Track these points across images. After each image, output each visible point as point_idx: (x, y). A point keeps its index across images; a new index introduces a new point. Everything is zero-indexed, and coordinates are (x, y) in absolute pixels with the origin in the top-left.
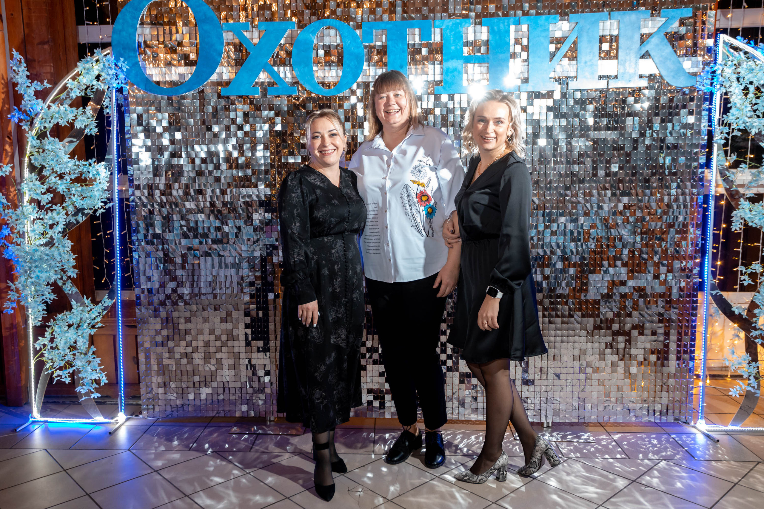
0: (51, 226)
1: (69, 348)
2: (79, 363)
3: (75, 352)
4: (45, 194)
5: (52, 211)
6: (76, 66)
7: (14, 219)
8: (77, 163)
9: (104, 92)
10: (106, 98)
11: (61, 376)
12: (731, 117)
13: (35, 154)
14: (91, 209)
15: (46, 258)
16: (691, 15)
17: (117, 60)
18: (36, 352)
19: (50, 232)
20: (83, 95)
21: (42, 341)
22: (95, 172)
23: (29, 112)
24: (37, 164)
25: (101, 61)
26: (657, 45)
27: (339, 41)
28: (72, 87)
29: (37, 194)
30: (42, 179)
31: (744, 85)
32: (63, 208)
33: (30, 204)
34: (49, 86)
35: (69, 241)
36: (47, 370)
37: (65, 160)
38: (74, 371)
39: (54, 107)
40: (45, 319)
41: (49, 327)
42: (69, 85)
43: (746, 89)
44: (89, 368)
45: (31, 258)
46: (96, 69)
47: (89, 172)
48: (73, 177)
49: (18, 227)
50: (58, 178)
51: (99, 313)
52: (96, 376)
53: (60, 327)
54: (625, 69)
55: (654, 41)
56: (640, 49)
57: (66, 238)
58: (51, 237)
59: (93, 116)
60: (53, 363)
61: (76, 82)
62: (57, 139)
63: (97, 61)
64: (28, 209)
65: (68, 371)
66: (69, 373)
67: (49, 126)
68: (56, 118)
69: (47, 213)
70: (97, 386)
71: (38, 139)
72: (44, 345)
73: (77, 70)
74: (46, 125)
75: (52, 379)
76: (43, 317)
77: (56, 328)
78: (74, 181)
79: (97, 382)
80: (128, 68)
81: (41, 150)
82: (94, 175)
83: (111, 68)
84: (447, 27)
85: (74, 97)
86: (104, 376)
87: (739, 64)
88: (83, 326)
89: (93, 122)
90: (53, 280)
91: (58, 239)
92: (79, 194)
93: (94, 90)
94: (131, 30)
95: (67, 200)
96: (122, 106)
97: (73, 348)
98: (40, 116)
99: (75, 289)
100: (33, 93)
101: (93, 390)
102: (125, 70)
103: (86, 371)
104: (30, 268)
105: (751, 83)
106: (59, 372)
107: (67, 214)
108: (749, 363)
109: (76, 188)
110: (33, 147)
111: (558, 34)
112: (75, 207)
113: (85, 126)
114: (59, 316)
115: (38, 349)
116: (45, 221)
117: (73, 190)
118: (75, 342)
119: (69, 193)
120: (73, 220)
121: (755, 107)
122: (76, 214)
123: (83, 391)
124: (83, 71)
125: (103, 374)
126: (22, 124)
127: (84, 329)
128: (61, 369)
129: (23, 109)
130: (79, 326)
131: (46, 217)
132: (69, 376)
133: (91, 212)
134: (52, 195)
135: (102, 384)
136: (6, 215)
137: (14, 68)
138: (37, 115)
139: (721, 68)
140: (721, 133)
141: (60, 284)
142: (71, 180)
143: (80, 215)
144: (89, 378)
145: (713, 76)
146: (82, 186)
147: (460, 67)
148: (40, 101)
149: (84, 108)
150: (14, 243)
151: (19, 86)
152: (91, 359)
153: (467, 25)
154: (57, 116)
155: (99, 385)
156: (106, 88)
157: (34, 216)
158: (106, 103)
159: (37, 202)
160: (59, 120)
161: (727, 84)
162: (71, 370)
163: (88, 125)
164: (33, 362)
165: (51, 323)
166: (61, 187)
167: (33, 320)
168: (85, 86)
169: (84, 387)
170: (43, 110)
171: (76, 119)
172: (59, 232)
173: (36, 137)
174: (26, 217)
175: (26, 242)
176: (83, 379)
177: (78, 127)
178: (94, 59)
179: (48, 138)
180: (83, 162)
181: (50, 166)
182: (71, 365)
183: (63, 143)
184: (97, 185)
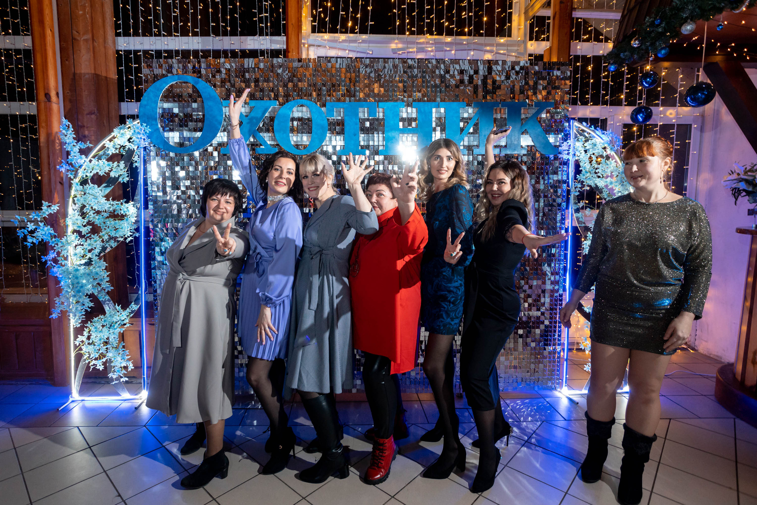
0: (90, 251)
1: (103, 344)
2: (111, 355)
3: (108, 346)
4: (85, 226)
5: (90, 239)
6: (113, 131)
7: (59, 246)
8: (112, 203)
9: (134, 150)
10: (135, 155)
11: (96, 365)
12: (582, 177)
14: (122, 237)
18: (76, 347)
19: (89, 255)
20: (118, 152)
21: (80, 338)
22: (126, 210)
23: (74, 165)
24: (79, 204)
25: (132, 128)
26: (532, 126)
28: (109, 147)
30: (83, 215)
31: (589, 155)
32: (100, 237)
33: (73, 234)
34: (91, 145)
35: (105, 263)
36: (85, 360)
37: (102, 201)
38: (107, 360)
39: (94, 161)
40: (84, 322)
42: (107, 145)
43: (590, 158)
44: (119, 359)
45: (73, 276)
46: (128, 134)
47: (121, 210)
48: (108, 213)
49: (63, 252)
50: (96, 214)
51: (127, 316)
52: (124, 364)
53: (96, 328)
54: (512, 141)
55: (531, 123)
56: (521, 128)
57: (102, 260)
59: (124, 168)
60: (90, 355)
61: (112, 143)
62: (96, 186)
63: (129, 127)
64: (72, 238)
65: (102, 360)
66: (102, 362)
67: (90, 175)
69: (86, 241)
70: (125, 372)
71: (81, 185)
72: (82, 342)
73: (113, 134)
74: (88, 174)
75: (88, 367)
76: (82, 320)
77: (92, 328)
78: (107, 217)
79: (126, 368)
81: (83, 193)
82: (124, 212)
85: (111, 154)
88: (114, 326)
89: (126, 173)
90: (91, 292)
91: (95, 260)
92: (113, 226)
93: (126, 149)
94: (153, 105)
95: (103, 230)
97: (106, 343)
98: (83, 167)
99: (107, 297)
100: (78, 151)
101: (122, 376)
103: (117, 361)
104: (72, 284)
105: (593, 154)
106: (94, 362)
107: (103, 241)
109: (111, 222)
110: (77, 190)
111: (466, 116)
112: (109, 236)
113: (119, 176)
114: (96, 319)
115: (78, 344)
116: (85, 246)
117: (108, 224)
118: (108, 338)
119: (104, 225)
121: (597, 171)
122: (109, 241)
123: (114, 377)
124: (118, 135)
125: (130, 363)
126: (68, 174)
127: (116, 328)
128: (96, 359)
129: (70, 162)
130: (111, 326)
131: (86, 244)
132: (103, 365)
133: (122, 239)
134: (91, 227)
135: (129, 369)
136: (53, 243)
137: (64, 132)
138: (80, 166)
140: (576, 188)
141: (96, 294)
143: (113, 241)
144: (119, 366)
146: (115, 220)
147: (397, 136)
148: (83, 156)
149: (118, 162)
150: (60, 263)
151: (67, 145)
152: (121, 352)
154: (97, 168)
155: (127, 371)
156: (136, 148)
157: (77, 242)
158: (136, 158)
159: (79, 233)
160: (98, 171)
161: (577, 153)
162: (104, 360)
163: (121, 175)
164: (73, 355)
165: (89, 324)
166: (98, 220)
167: (74, 322)
168: (119, 146)
169: (115, 373)
170: (86, 163)
171: (112, 170)
172: (96, 255)
173: (79, 184)
174: (69, 244)
175: (69, 262)
176: (114, 367)
177: (113, 176)
178: (127, 126)
179: (89, 184)
180: (116, 202)
181: (90, 205)
182: (105, 356)
183: (100, 188)
184: (127, 220)
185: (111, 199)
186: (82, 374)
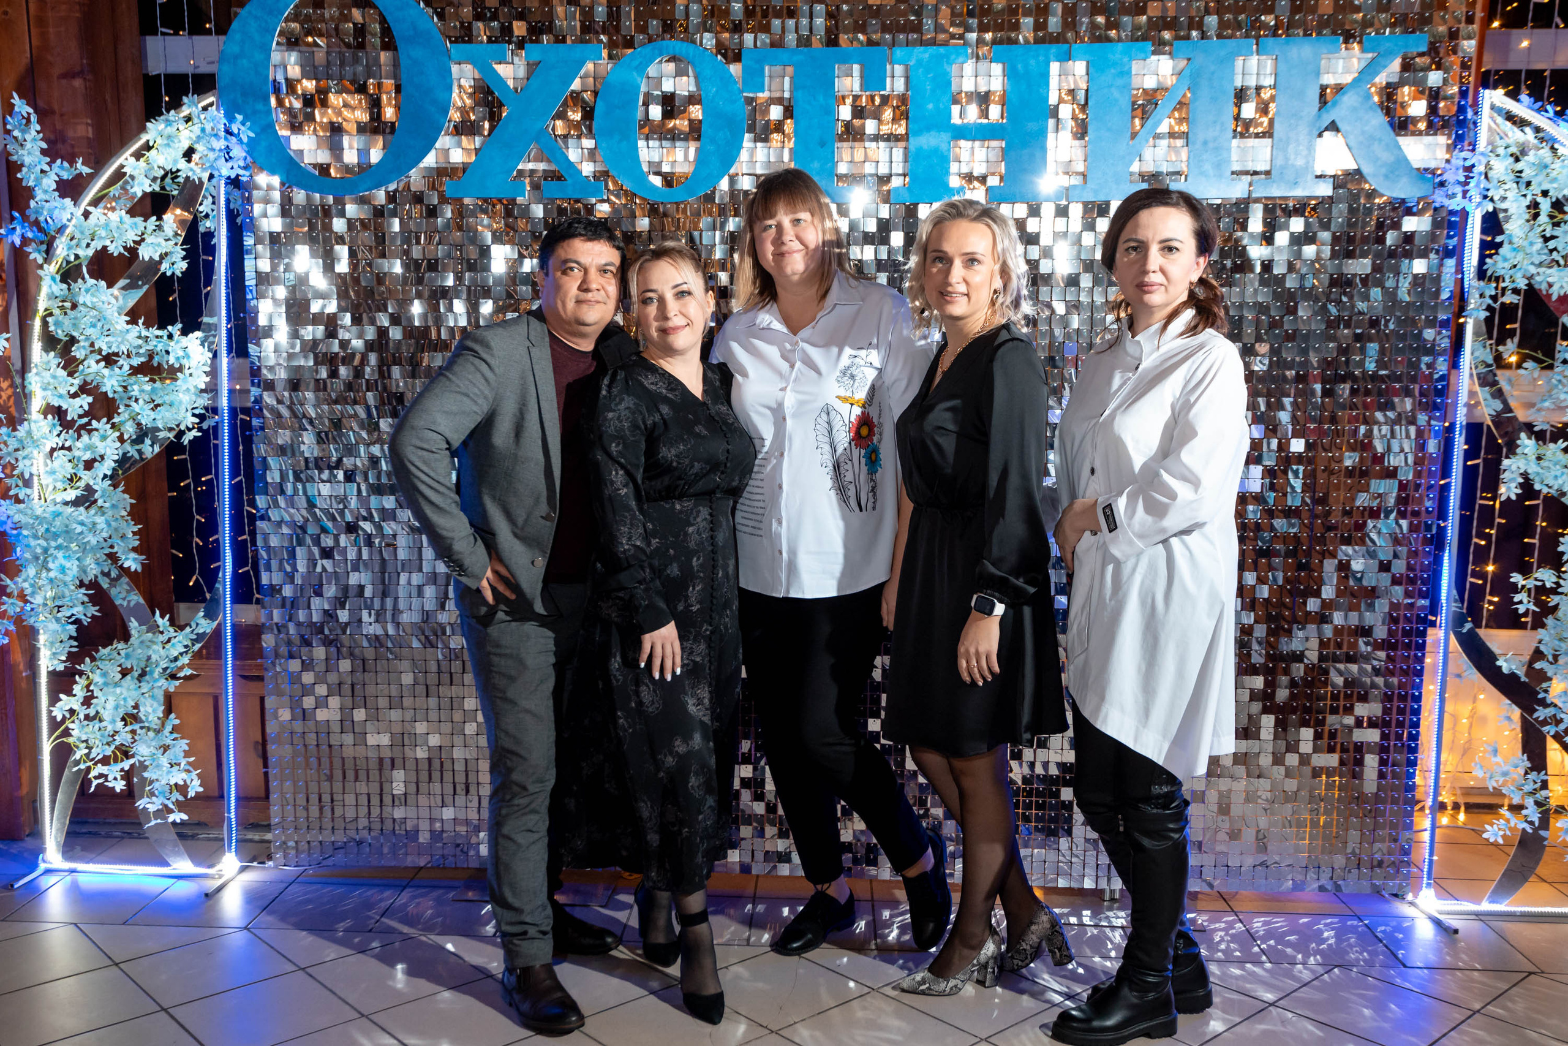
0: (89, 465)
1: (123, 719)
2: (143, 750)
3: (136, 727)
4: (74, 396)
5: (90, 432)
6: (143, 129)
7: (11, 448)
8: (144, 333)
9: (201, 183)
10: (205, 197)
11: (106, 776)
12: (1500, 265)
13: (57, 312)
14: (171, 430)
15: (79, 529)
16: (1424, 49)
17: (231, 118)
18: (54, 724)
19: (86, 477)
20: (157, 189)
21: (66, 702)
22: (181, 353)
23: (43, 225)
24: (60, 334)
25: (196, 120)
26: (1354, 109)
27: (693, 88)
28: (135, 173)
29: (61, 396)
30: (71, 365)
31: (1529, 198)
32: (113, 426)
33: (45, 417)
34: (86, 170)
35: (127, 496)
36: (77, 763)
37: (119, 327)
38: (132, 766)
39: (96, 213)
40: (74, 659)
41: (81, 673)
42: (127, 170)
43: (1535, 205)
44: (164, 761)
45: (47, 530)
46: (186, 136)
47: (168, 352)
48: (136, 361)
49: (21, 464)
50: (103, 364)
51: (186, 646)
52: (178, 777)
53: (104, 675)
54: (1287, 159)
55: (1348, 100)
56: (1319, 117)
57: (121, 488)
58: (89, 489)
59: (176, 234)
60: (90, 748)
61: (142, 162)
62: (103, 283)
63: (188, 119)
64: (43, 428)
65: (121, 765)
66: (122, 770)
67: (86, 254)
68: (101, 238)
69: (80, 436)
70: (181, 798)
71: (62, 280)
72: (72, 712)
73: (144, 138)
74: (81, 253)
75: (86, 782)
76: (69, 653)
77: (97, 678)
78: (136, 371)
79: (182, 789)
80: (252, 135)
81: (68, 305)
82: (178, 359)
83: (216, 136)
84: (920, 62)
85: (139, 194)
86: (195, 778)
87: (1524, 152)
88: (152, 672)
89: (179, 248)
90: (91, 577)
91: (104, 491)
92: (147, 398)
93: (181, 180)
94: (259, 56)
95: (122, 409)
96: (238, 215)
97: (131, 718)
98: (67, 233)
99: (136, 598)
100: (54, 186)
101: (171, 806)
102: (245, 140)
103: (159, 766)
104: (46, 551)
105: (1545, 193)
106: (100, 769)
107: (121, 439)
108: (1526, 773)
109: (141, 386)
110: (52, 297)
111: (1150, 83)
112: (139, 424)
113: (163, 256)
114: (104, 651)
115: (59, 719)
116: (77, 453)
117: (135, 390)
118: (136, 706)
119: (125, 396)
120: (132, 451)
121: (1551, 244)
122: (139, 440)
123: (152, 808)
124: (159, 141)
125: (194, 774)
126: (29, 249)
127: (156, 680)
128: (105, 761)
129: (32, 218)
130: (143, 673)
131: (78, 444)
132: (122, 777)
133: (171, 435)
134: (90, 399)
135: (192, 794)
137: (16, 133)
138: (61, 230)
139: (1484, 161)
140: (1482, 296)
141: (105, 586)
142: (132, 367)
143: (148, 441)
144: (164, 782)
145: (1467, 177)
146: (153, 381)
147: (944, 147)
148: (68, 201)
150: (10, 498)
151: (25, 170)
152: (168, 742)
153: (961, 60)
154: (103, 234)
155: (185, 796)
156: (205, 176)
157: (53, 441)
158: (205, 207)
159: (59, 413)
160: (108, 243)
161: (1496, 194)
162: (126, 765)
163: (166, 254)
164: (47, 747)
165: (86, 666)
166: (111, 381)
167: (49, 660)
168: (162, 172)
169: (154, 799)
170: (74, 221)
171: (143, 240)
172: (105, 476)
173: (58, 278)
174: (36, 444)
175: (36, 495)
176: (151, 782)
177: (147, 259)
178: (182, 115)
179: (83, 279)
180: (155, 331)
181: (87, 338)
182: (127, 755)
183: (115, 290)
184: (184, 380)
185: (141, 322)
186: (70, 798)
